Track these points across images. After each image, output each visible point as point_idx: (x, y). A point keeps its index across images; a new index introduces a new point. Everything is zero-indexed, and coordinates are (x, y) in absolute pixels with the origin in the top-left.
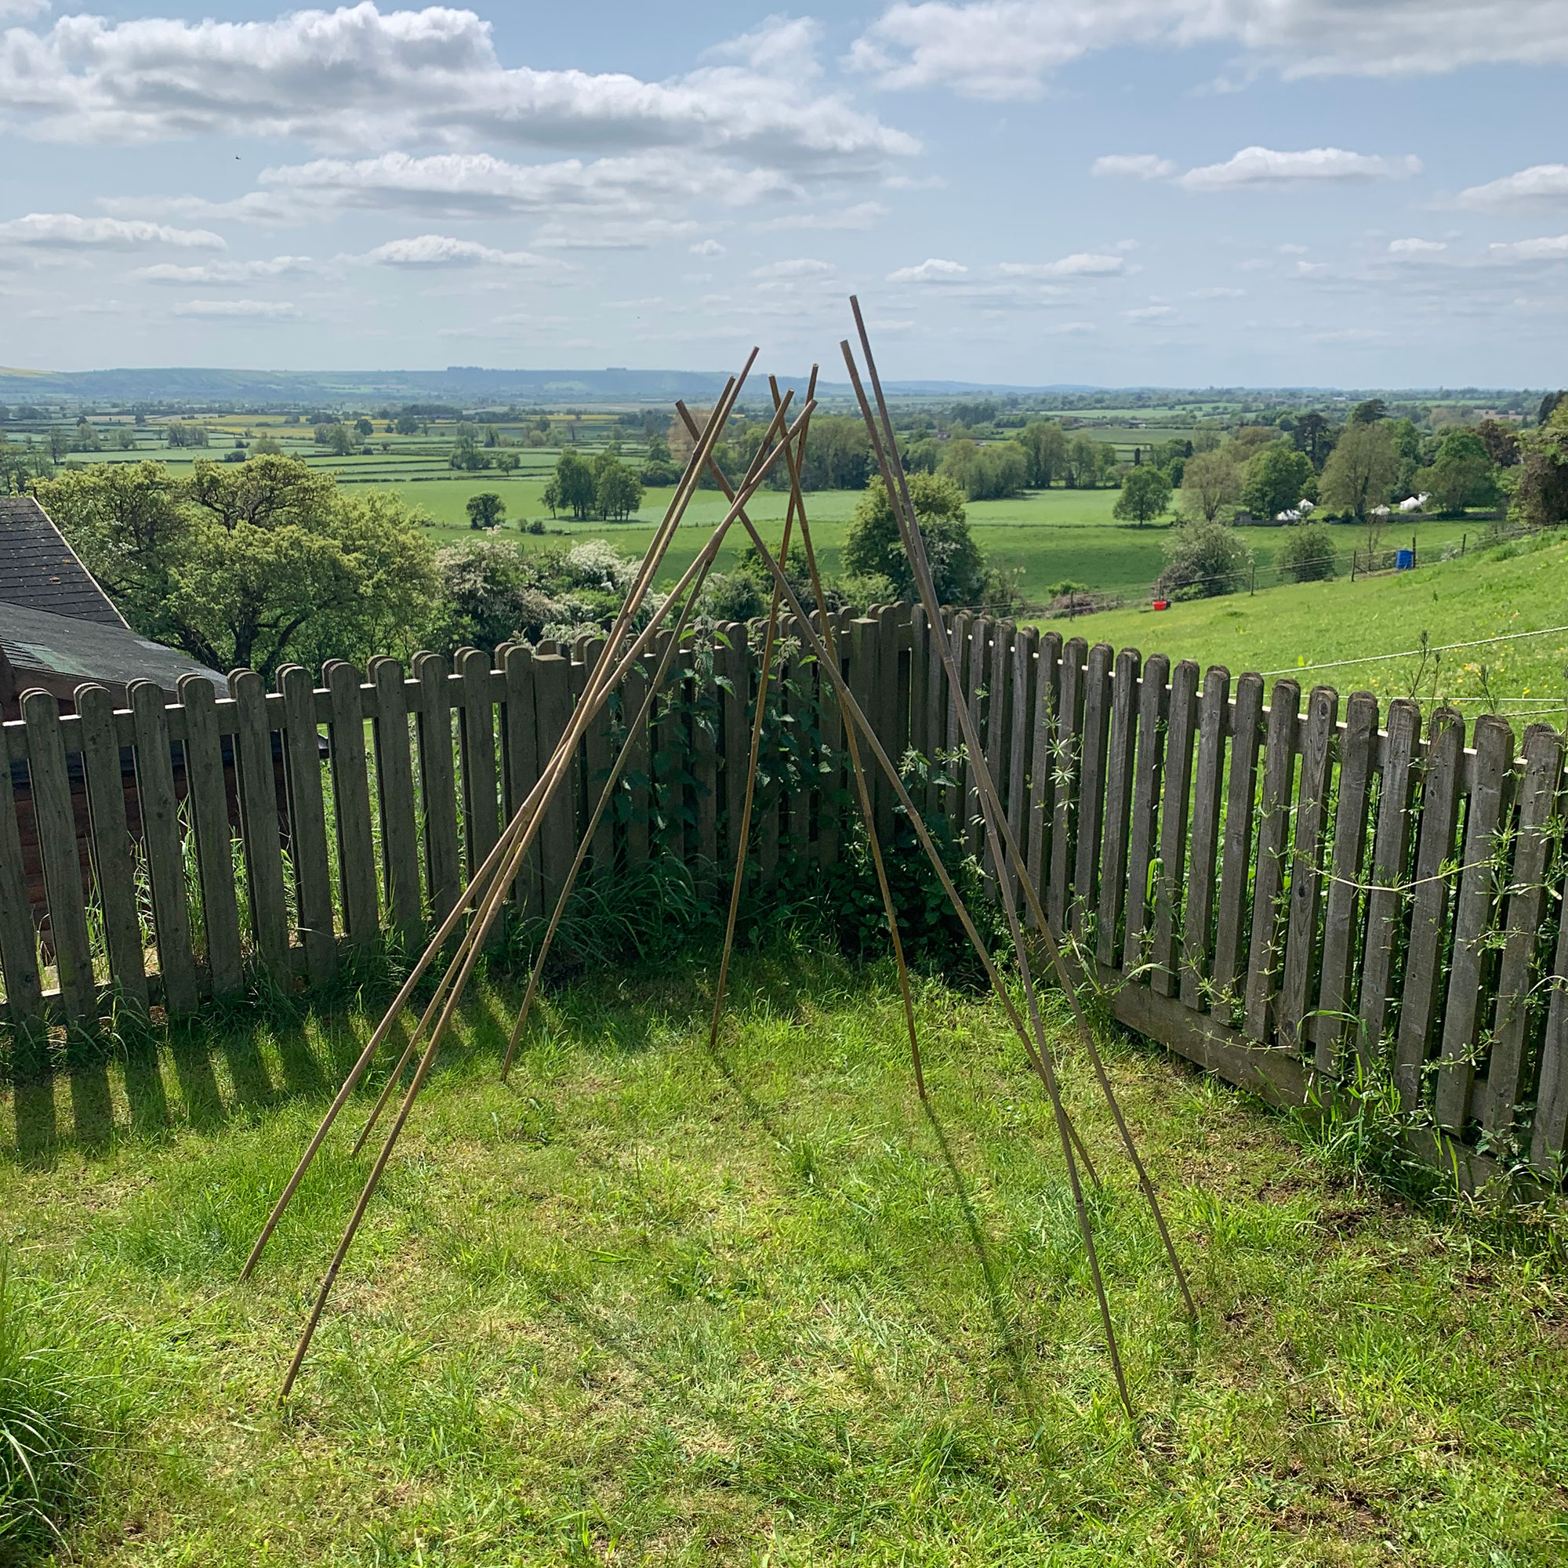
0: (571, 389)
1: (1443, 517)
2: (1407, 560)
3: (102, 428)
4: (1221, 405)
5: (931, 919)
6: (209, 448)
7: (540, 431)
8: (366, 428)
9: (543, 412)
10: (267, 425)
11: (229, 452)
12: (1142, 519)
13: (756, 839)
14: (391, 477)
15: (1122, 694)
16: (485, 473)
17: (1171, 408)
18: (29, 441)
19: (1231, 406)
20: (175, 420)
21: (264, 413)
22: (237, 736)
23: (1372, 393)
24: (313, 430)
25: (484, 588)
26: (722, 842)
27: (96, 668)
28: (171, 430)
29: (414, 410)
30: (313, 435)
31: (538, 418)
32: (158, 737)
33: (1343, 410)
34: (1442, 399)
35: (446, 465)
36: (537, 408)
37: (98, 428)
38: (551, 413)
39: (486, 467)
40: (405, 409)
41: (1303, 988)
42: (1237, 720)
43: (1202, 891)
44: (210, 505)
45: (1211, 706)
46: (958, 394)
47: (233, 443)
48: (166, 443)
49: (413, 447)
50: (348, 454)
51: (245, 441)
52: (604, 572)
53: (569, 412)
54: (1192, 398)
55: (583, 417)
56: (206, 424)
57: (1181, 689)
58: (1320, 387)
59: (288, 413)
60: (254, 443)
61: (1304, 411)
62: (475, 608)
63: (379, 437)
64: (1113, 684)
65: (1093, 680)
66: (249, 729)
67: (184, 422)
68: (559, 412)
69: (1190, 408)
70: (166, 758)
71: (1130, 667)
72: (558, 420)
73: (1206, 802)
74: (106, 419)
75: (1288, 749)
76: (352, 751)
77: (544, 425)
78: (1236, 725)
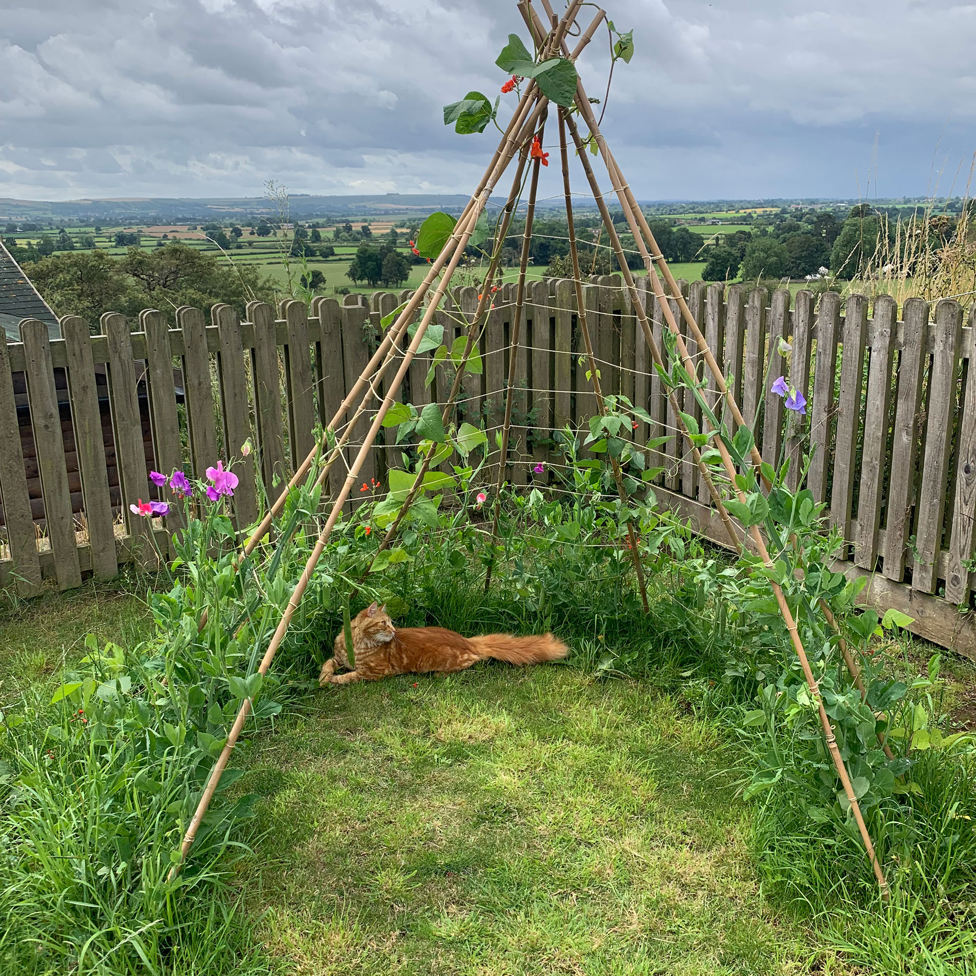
0: (365, 207)
3: (75, 235)
6: (141, 246)
7: (346, 233)
8: (238, 233)
9: (347, 222)
10: (176, 232)
11: (154, 247)
14: (254, 262)
15: (801, 324)
16: (312, 259)
17: (737, 212)
18: (29, 244)
20: (120, 229)
21: (175, 224)
22: (108, 364)
24: (205, 234)
28: (116, 235)
29: (267, 221)
31: (344, 225)
32: (44, 363)
33: (844, 211)
34: (906, 203)
35: (288, 255)
36: (344, 218)
37: (72, 235)
38: (353, 222)
39: (313, 255)
40: (262, 221)
41: (968, 549)
42: (906, 334)
43: (874, 475)
44: (138, 276)
45: (882, 326)
47: (156, 243)
48: (114, 244)
49: (267, 244)
50: (228, 248)
51: (163, 241)
53: (362, 221)
55: (372, 225)
56: (139, 232)
57: (854, 315)
59: (190, 224)
61: (820, 213)
63: (246, 238)
64: (793, 318)
65: (775, 315)
66: (117, 359)
67: (125, 231)
68: (357, 221)
69: (748, 211)
70: (50, 381)
71: (808, 303)
72: (357, 227)
73: (878, 403)
74: (77, 230)
75: (953, 353)
76: (199, 378)
77: (348, 229)
78: (905, 339)
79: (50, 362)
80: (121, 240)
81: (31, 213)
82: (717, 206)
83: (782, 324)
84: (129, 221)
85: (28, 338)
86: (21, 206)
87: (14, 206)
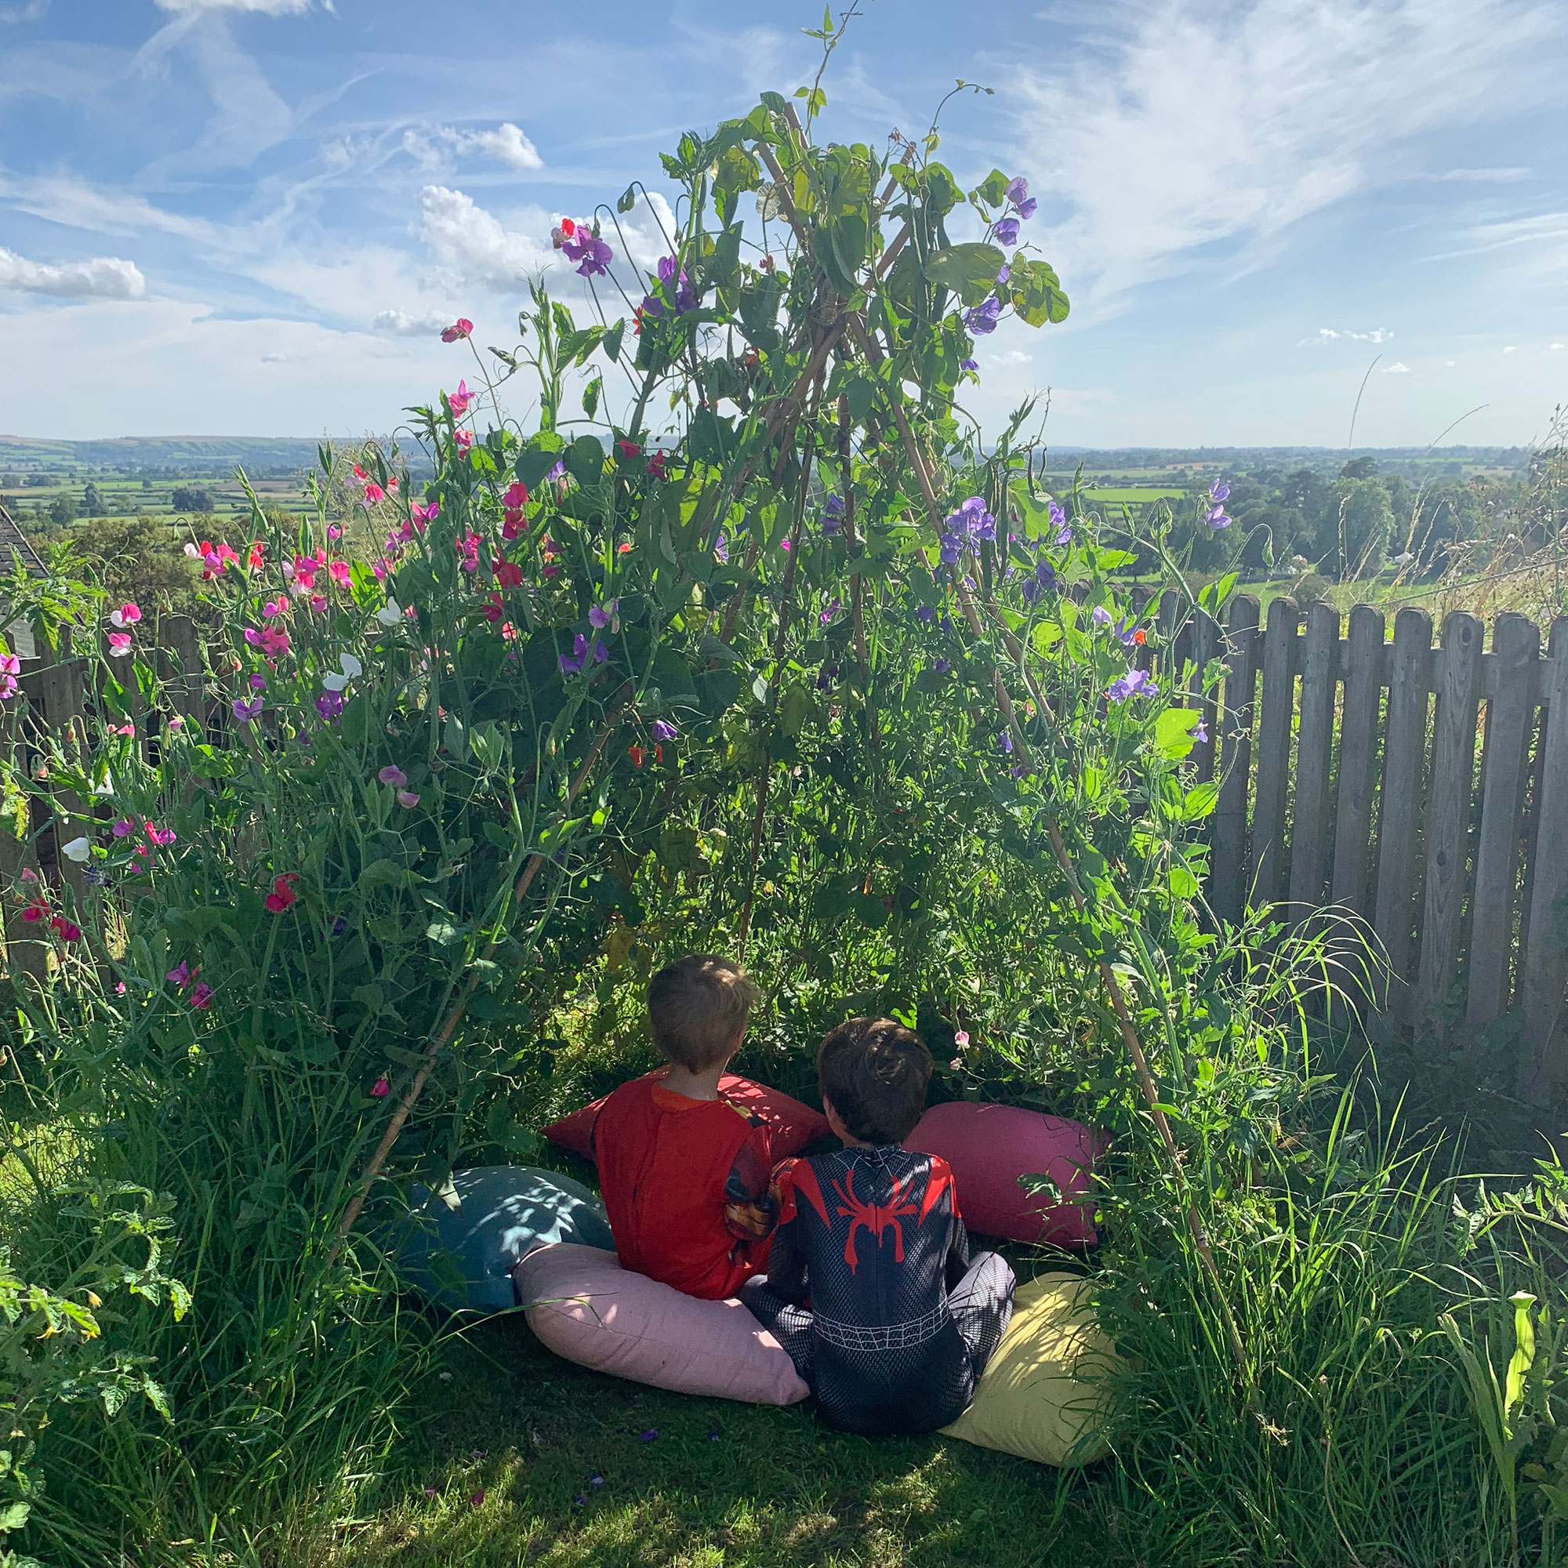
3: (110, 494)
4: (1211, 463)
6: (213, 511)
10: (271, 490)
15: (1203, 642)
17: (1162, 467)
18: (37, 507)
19: (1222, 465)
20: (181, 484)
21: (268, 478)
23: (1361, 451)
28: (175, 494)
33: (1332, 466)
37: (106, 494)
42: (1351, 658)
48: (171, 507)
54: (1182, 457)
56: (211, 489)
58: (1309, 446)
59: (292, 479)
61: (1293, 469)
67: (189, 487)
69: (1180, 467)
74: (114, 485)
75: (1418, 689)
78: (1350, 666)
80: (183, 501)
81: (42, 458)
82: (1130, 459)
84: (195, 471)
86: (25, 448)
87: (17, 448)
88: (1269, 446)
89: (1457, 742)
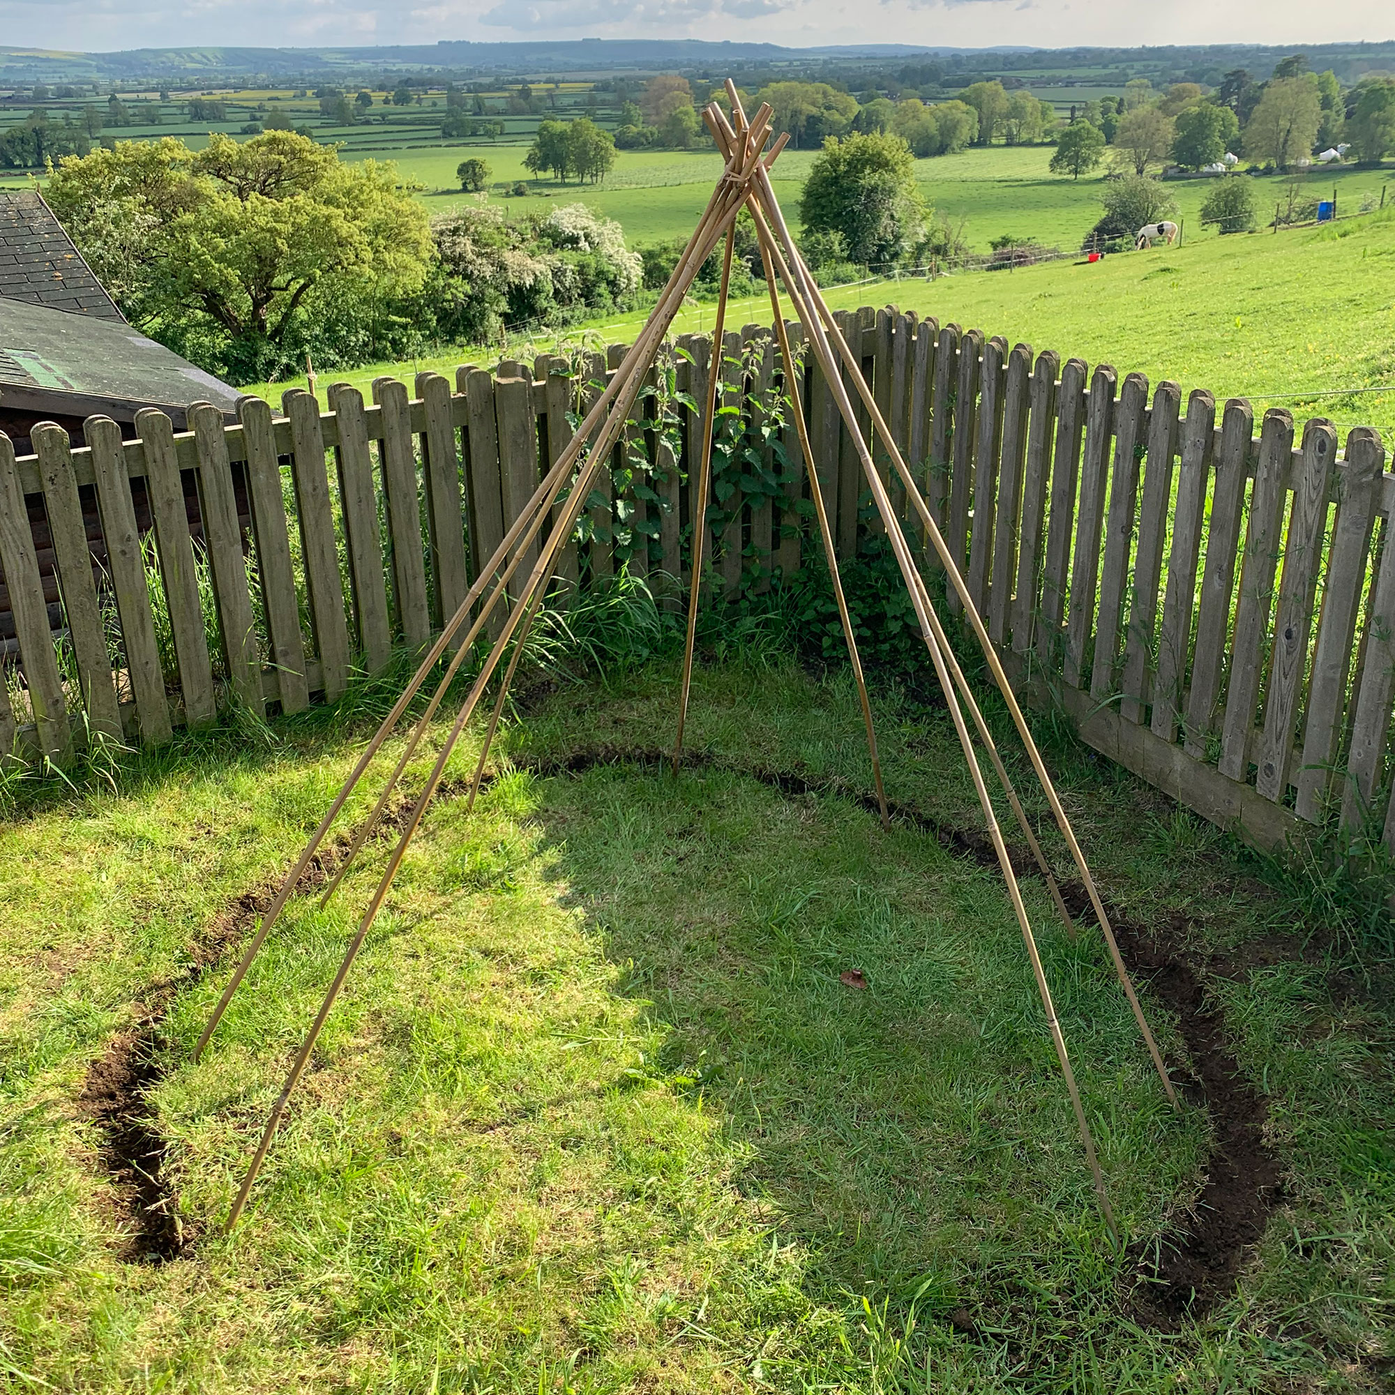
0: (550, 59)
1: (1360, 167)
2: (1326, 212)
3: (132, 104)
4: (1152, 63)
5: (895, 627)
6: (228, 121)
7: (522, 100)
8: (366, 100)
9: (524, 82)
10: (277, 99)
11: (245, 124)
12: (1076, 173)
13: (719, 551)
14: (390, 145)
16: (473, 140)
17: (1105, 67)
18: (66, 118)
19: (1161, 64)
20: (195, 95)
21: (275, 88)
22: (198, 470)
24: (318, 102)
25: (472, 251)
26: (686, 554)
27: (82, 376)
28: (192, 105)
29: (408, 82)
30: (319, 108)
31: (520, 87)
32: (117, 474)
33: (1267, 65)
34: (1363, 52)
35: (439, 133)
36: (520, 77)
37: (128, 104)
38: (532, 82)
39: (474, 134)
40: (400, 82)
41: (1285, 733)
42: (1222, 450)
44: (224, 178)
45: (1195, 434)
46: (907, 57)
47: (247, 116)
48: (189, 118)
49: (408, 117)
50: (351, 125)
51: (258, 115)
52: (581, 233)
53: (547, 82)
54: (1124, 57)
55: (561, 85)
56: (223, 99)
58: (1246, 43)
59: (296, 88)
60: (266, 116)
61: (1231, 68)
62: (465, 269)
63: (377, 106)
64: (1088, 402)
65: (1066, 397)
66: (209, 463)
67: (203, 98)
68: (539, 82)
70: (126, 496)
71: (1106, 387)
72: (538, 89)
73: (1187, 532)
74: (134, 96)
75: (1278, 484)
76: (314, 481)
77: (525, 93)
78: (1222, 456)
79: (125, 473)
80: (198, 112)
81: (67, 70)
83: (1073, 410)
84: (208, 83)
85: (97, 444)
87: (43, 60)
88: (1208, 44)
89: (1308, 538)
